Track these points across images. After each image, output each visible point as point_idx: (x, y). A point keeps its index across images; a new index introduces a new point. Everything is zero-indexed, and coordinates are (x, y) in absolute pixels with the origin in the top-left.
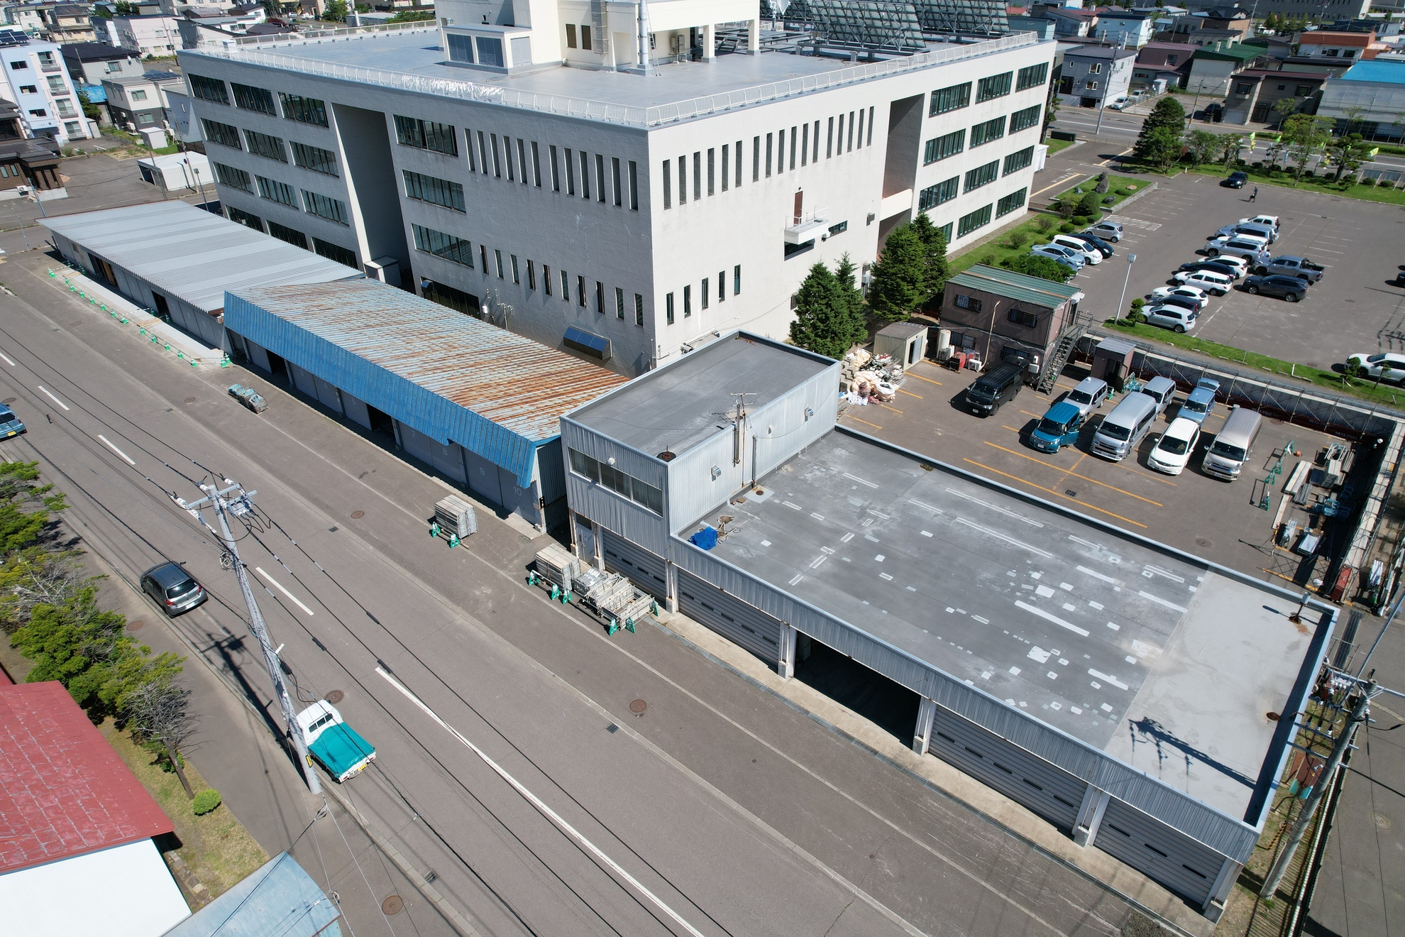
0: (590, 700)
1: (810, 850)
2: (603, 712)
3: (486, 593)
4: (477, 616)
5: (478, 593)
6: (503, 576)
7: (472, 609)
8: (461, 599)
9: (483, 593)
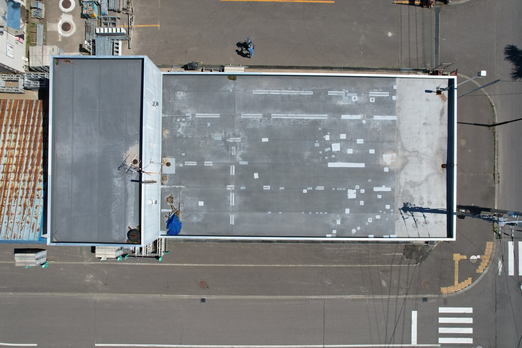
0: (185, 296)
1: (302, 295)
2: (194, 297)
3: (92, 278)
4: (102, 291)
5: (88, 281)
6: (87, 264)
7: (96, 290)
8: (85, 289)
9: (90, 279)
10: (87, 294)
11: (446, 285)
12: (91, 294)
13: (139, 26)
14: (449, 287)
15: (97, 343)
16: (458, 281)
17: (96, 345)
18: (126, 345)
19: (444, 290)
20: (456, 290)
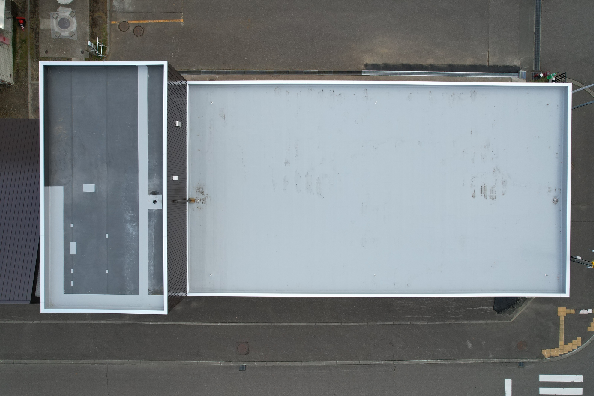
0: (220, 362)
2: (231, 363)
11: (549, 348)
14: (552, 349)
16: (564, 342)
19: (546, 353)
20: (562, 354)
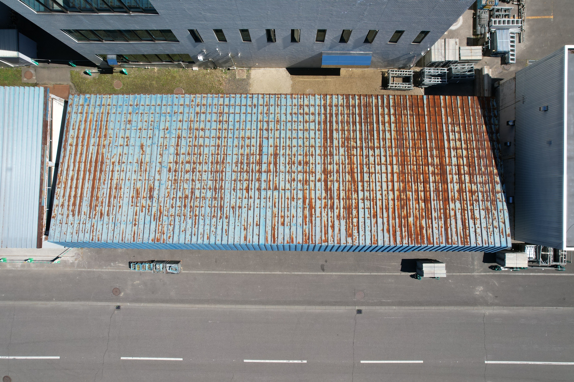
3: (482, 290)
4: (492, 304)
5: (478, 293)
6: (478, 275)
7: (486, 304)
8: (474, 302)
9: (480, 291)
10: (476, 308)
12: (480, 308)
13: (530, 18)
15: (487, 360)
17: (486, 362)
18: (519, 362)
